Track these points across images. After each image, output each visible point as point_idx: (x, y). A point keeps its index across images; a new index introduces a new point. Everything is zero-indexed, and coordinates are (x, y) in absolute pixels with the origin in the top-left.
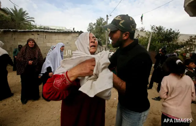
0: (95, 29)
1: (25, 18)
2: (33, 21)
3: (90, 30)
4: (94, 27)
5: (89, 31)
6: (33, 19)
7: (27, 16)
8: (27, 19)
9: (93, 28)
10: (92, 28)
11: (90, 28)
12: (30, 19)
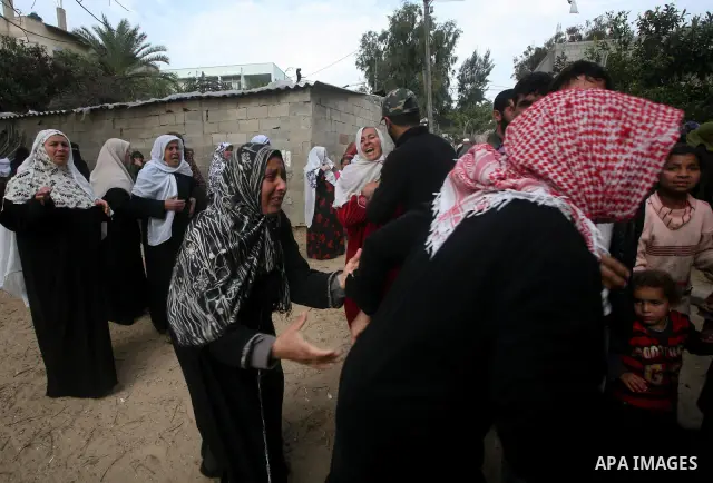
0: (388, 55)
1: (139, 51)
2: (165, 60)
3: (368, 63)
4: (382, 46)
5: (362, 65)
6: (162, 53)
7: (143, 44)
8: (143, 55)
9: (378, 53)
10: (373, 53)
11: (368, 53)
12: (153, 55)
